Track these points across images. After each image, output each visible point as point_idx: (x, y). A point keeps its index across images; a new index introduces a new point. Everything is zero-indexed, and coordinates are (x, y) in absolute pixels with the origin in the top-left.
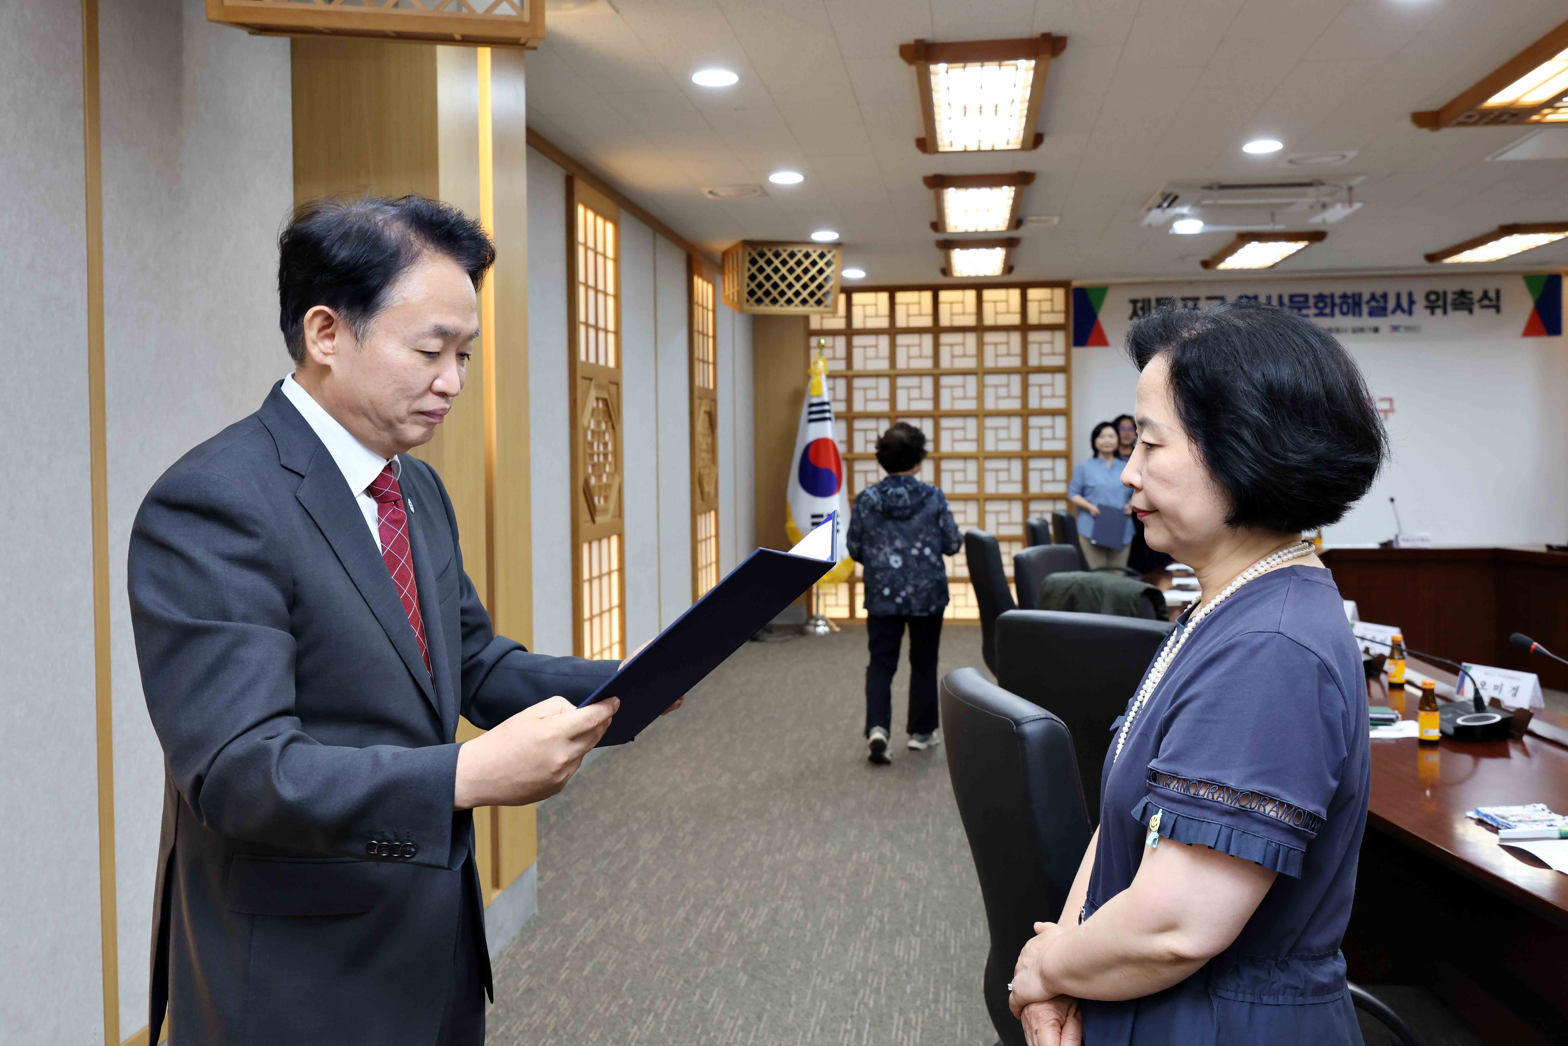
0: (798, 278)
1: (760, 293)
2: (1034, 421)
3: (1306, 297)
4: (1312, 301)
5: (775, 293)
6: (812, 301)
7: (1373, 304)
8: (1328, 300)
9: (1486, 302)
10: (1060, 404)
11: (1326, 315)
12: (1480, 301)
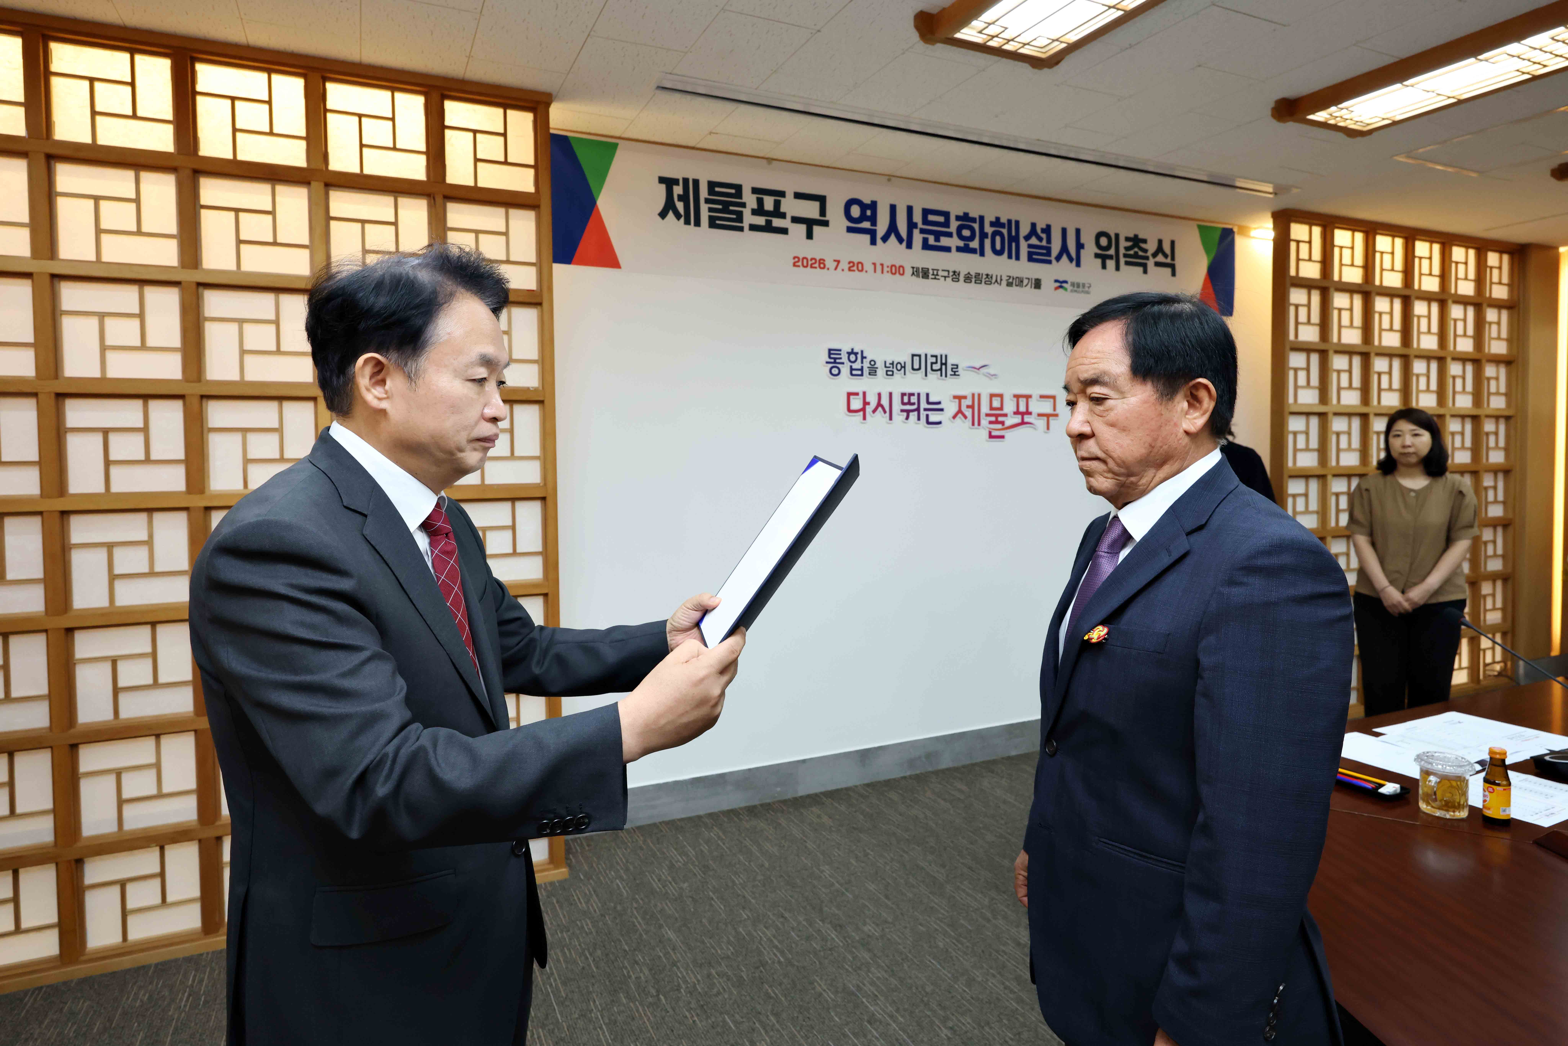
3: (946, 215)
4: (954, 225)
7: (1034, 241)
8: (976, 226)
9: (1160, 258)
11: (973, 251)
12: (1155, 255)
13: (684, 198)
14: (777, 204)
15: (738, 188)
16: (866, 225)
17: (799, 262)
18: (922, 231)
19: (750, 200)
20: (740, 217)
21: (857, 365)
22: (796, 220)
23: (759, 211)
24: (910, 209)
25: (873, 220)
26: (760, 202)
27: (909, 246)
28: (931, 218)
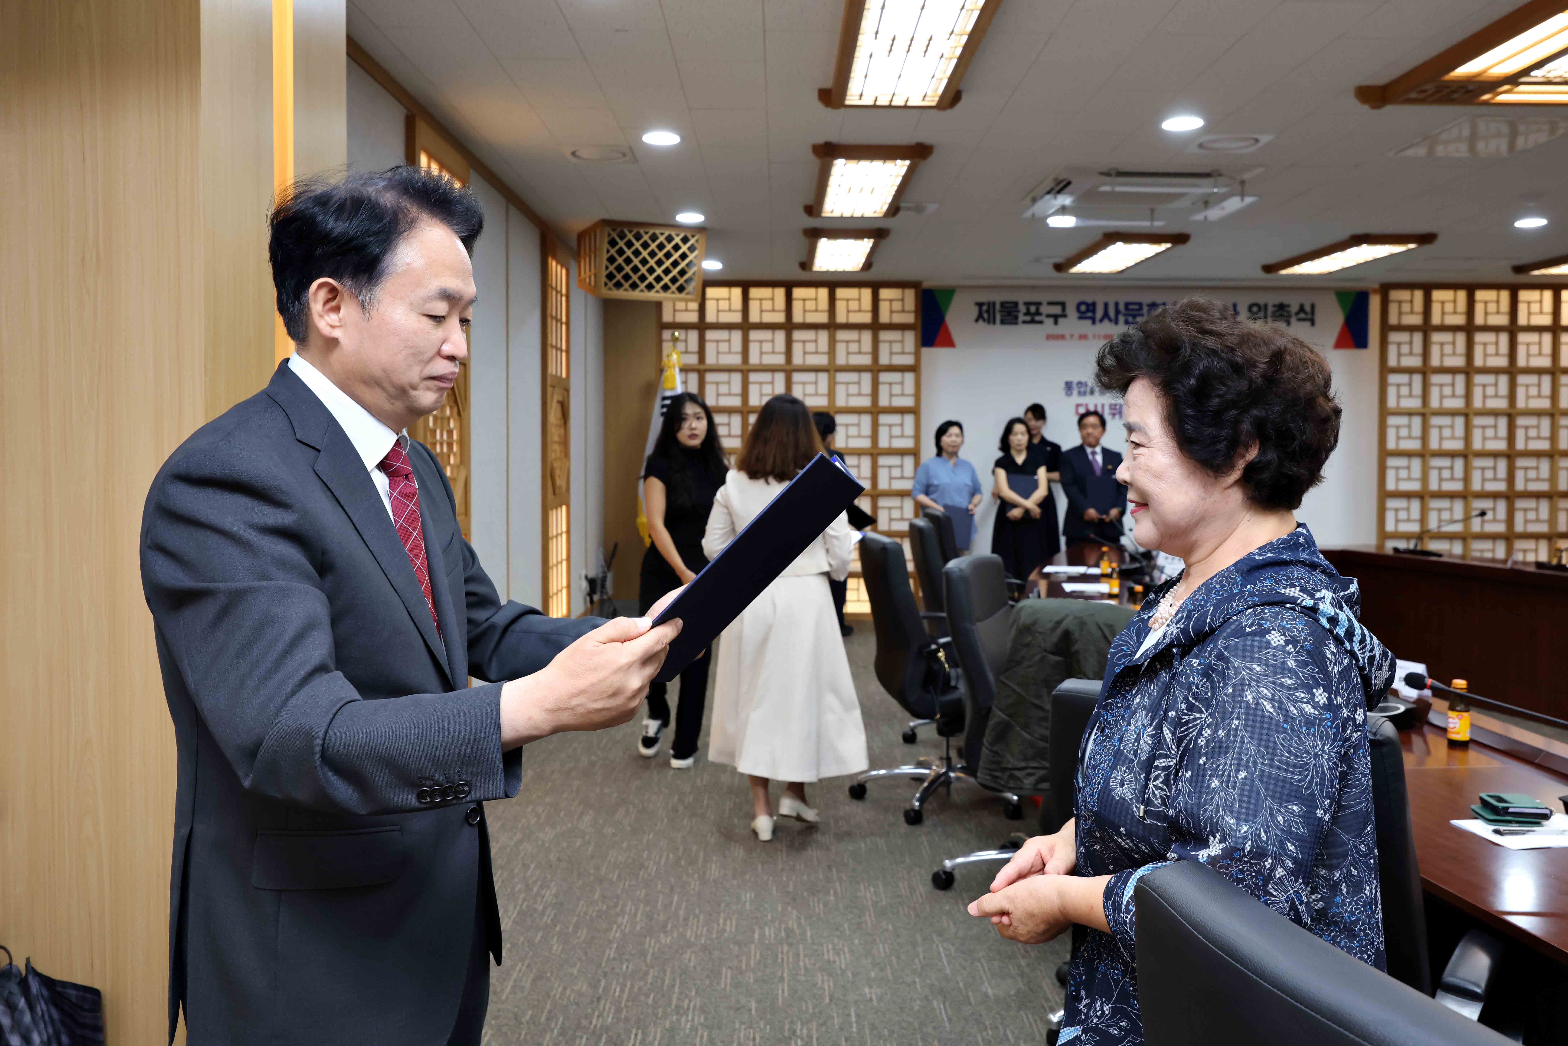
0: (660, 263)
1: (619, 277)
2: (883, 419)
3: (1140, 304)
4: (1145, 309)
5: (635, 278)
6: (673, 288)
9: (1302, 315)
10: (909, 402)
12: (1297, 313)
13: (988, 311)
14: (1037, 309)
15: (1016, 304)
16: (1089, 314)
17: (1049, 337)
18: (1125, 315)
19: (1022, 309)
20: (1016, 318)
21: (1082, 389)
22: (1048, 316)
23: (1028, 313)
24: (1117, 304)
25: (1094, 311)
26: (1028, 309)
27: (1116, 322)
28: (1131, 307)
